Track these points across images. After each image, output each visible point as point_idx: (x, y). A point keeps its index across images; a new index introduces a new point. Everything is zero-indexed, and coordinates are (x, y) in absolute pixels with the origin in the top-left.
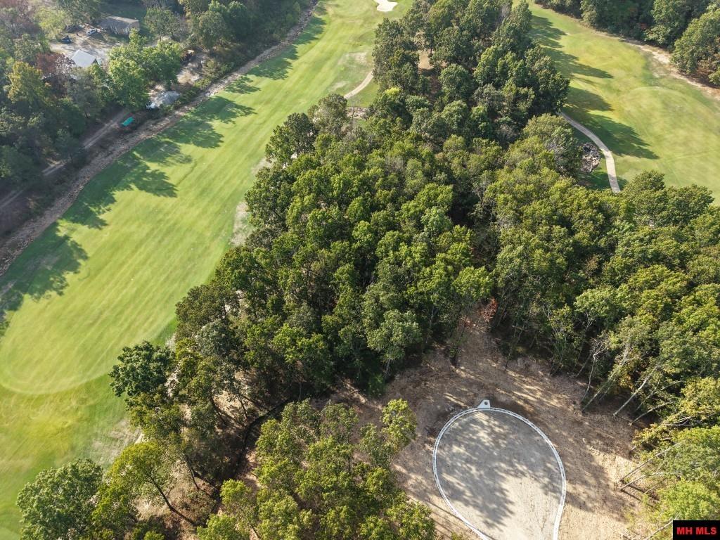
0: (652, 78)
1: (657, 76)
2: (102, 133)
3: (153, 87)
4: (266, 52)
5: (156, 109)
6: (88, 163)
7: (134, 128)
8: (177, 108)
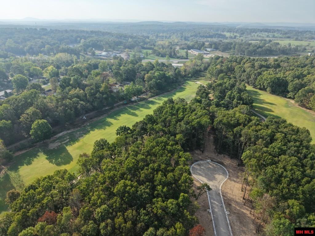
0: (288, 106)
1: (290, 106)
2: (118, 104)
3: (133, 97)
4: (166, 93)
5: (133, 101)
6: (113, 109)
7: (127, 104)
8: (139, 101)
